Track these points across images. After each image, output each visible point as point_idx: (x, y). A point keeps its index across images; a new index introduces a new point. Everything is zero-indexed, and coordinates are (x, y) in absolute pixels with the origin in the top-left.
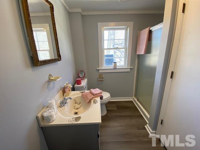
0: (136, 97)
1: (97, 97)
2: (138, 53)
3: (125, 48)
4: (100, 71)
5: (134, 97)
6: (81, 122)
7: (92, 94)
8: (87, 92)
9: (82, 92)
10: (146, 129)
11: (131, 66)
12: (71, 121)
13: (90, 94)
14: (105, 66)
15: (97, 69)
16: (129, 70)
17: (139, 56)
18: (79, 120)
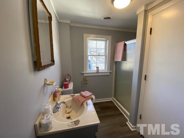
0: (115, 97)
1: (88, 99)
2: (115, 60)
3: (105, 56)
4: (85, 75)
5: (113, 97)
6: (81, 125)
7: (83, 97)
8: (78, 96)
9: (72, 96)
10: (127, 125)
11: (110, 70)
12: (71, 126)
13: (81, 97)
14: (89, 70)
15: (82, 73)
16: (109, 74)
17: (116, 62)
18: (79, 123)
